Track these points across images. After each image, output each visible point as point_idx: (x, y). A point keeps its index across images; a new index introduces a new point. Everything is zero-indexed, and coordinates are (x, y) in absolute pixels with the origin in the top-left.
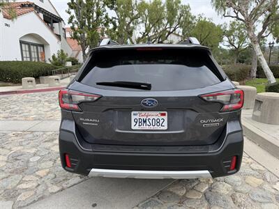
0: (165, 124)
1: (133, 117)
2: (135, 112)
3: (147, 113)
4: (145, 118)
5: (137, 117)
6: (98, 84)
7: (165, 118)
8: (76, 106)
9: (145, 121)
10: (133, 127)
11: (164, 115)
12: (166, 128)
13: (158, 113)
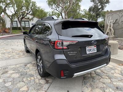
0: (96, 50)
1: (87, 49)
2: (87, 47)
3: (91, 46)
4: (90, 48)
5: (88, 49)
6: (72, 36)
7: (96, 48)
8: (66, 47)
9: (90, 50)
10: (87, 53)
11: (95, 47)
12: (96, 51)
13: (94, 46)
